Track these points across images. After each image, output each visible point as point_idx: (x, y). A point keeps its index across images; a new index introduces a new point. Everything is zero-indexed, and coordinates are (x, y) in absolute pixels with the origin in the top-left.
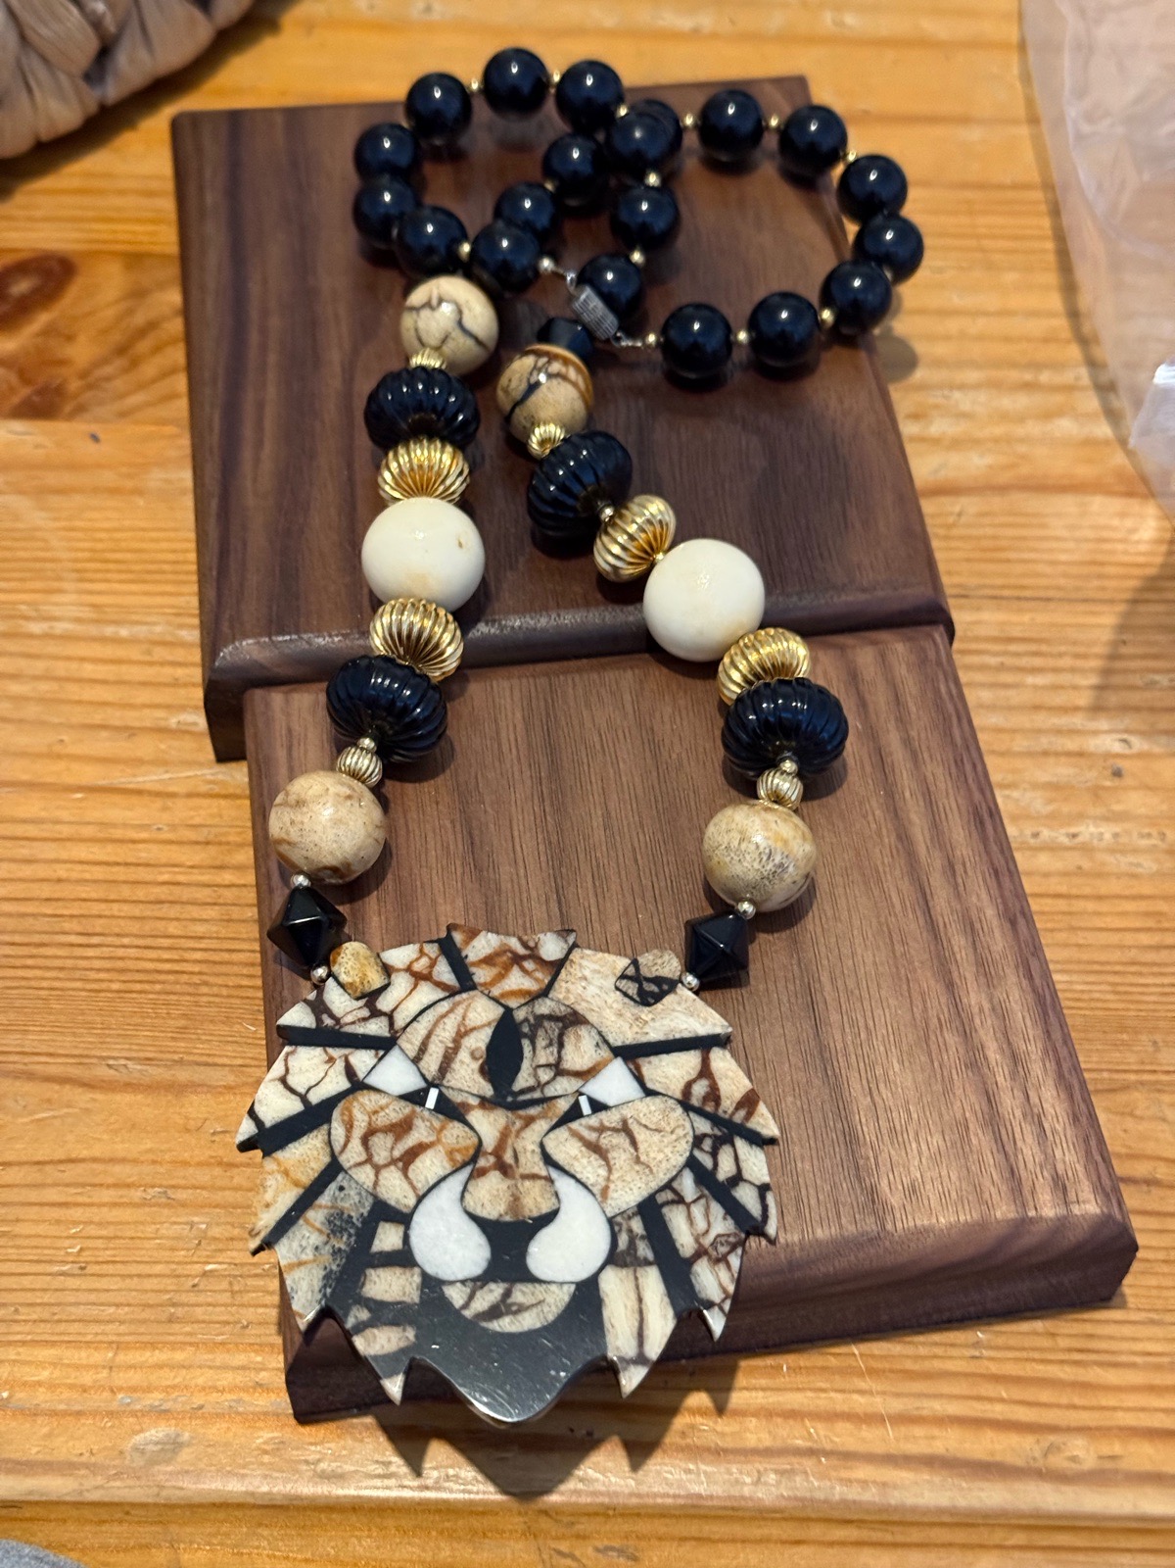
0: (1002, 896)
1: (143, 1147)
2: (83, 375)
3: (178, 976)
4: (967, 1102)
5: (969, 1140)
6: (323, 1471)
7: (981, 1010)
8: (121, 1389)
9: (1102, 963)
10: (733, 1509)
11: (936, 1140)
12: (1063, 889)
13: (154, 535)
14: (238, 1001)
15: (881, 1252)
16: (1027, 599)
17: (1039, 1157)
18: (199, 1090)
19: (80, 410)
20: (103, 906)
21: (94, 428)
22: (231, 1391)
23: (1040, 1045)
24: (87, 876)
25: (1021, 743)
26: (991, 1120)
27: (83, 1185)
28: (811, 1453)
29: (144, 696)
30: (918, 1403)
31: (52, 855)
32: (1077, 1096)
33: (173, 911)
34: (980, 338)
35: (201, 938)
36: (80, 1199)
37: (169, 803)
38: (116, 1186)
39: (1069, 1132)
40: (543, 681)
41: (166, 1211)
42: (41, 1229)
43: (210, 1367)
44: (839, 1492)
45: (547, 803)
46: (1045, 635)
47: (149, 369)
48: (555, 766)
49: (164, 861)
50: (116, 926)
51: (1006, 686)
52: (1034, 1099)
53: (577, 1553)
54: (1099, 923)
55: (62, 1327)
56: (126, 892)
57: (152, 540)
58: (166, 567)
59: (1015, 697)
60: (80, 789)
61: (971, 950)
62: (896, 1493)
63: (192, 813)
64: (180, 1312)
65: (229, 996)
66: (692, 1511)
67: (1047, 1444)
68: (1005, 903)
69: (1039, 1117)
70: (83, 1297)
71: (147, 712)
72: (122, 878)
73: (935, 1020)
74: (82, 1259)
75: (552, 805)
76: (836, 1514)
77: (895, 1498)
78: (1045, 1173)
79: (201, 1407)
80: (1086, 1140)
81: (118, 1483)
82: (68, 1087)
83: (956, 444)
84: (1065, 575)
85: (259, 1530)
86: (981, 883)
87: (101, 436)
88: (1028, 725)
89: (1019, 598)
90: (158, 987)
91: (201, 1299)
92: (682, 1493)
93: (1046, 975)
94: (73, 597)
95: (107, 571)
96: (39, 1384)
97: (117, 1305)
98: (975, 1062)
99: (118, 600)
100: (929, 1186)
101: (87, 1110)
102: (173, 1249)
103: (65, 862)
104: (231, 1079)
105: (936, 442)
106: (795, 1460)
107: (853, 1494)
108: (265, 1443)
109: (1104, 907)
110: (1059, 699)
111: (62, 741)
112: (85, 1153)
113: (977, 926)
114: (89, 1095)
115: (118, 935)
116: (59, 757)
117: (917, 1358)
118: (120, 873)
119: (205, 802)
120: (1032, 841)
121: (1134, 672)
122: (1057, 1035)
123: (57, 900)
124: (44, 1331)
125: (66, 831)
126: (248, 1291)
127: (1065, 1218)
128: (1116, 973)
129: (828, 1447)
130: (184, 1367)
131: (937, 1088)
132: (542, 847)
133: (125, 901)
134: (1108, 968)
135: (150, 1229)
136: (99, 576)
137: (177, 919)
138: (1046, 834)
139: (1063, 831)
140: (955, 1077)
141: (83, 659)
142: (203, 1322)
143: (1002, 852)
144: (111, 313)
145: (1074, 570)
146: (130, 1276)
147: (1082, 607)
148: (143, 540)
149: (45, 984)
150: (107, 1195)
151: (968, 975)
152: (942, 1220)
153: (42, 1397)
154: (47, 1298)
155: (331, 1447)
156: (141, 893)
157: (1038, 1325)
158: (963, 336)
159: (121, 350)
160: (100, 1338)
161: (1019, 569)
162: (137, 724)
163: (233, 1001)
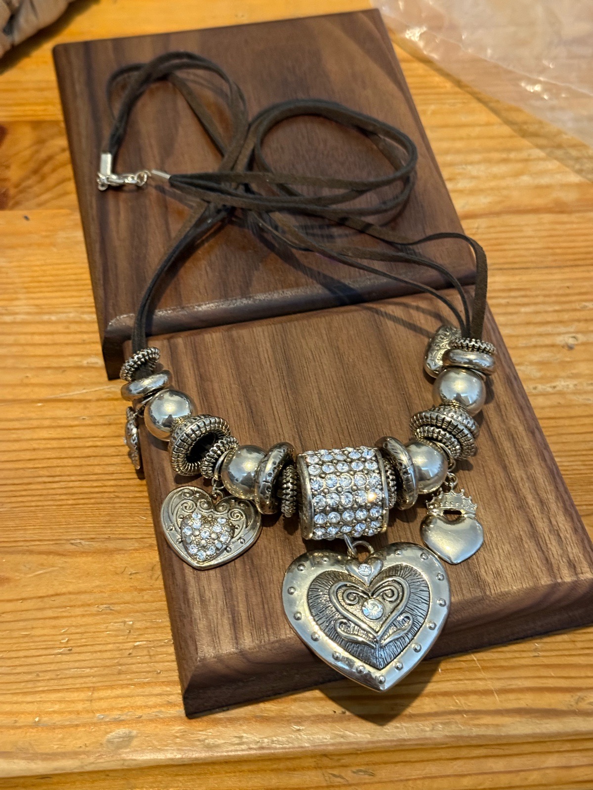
0: (526, 420)
1: (94, 584)
2: (17, 186)
3: (102, 494)
4: (520, 527)
5: (524, 546)
6: (209, 744)
7: (522, 479)
8: (98, 711)
9: (576, 451)
10: (422, 745)
11: (507, 547)
12: (552, 415)
13: (63, 266)
14: (135, 505)
15: (485, 606)
16: (516, 269)
17: (560, 552)
18: (120, 552)
19: (17, 204)
20: (59, 461)
21: (26, 213)
22: (155, 707)
23: (554, 494)
24: (49, 446)
25: (522, 342)
26: (533, 535)
27: (65, 607)
28: (458, 712)
29: (69, 350)
30: (509, 682)
31: (28, 437)
32: (576, 520)
33: (96, 461)
34: (478, 138)
35: (113, 473)
36: (64, 614)
37: (88, 405)
38: (82, 605)
39: (573, 538)
40: (279, 326)
41: (110, 617)
42: (45, 632)
43: (143, 696)
44: (475, 731)
45: (288, 389)
46: (528, 286)
47: (52, 180)
48: (290, 369)
49: (88, 435)
50: (67, 471)
51: (511, 314)
52: (554, 523)
53: (343, 775)
54: (572, 430)
55: (63, 681)
56: (70, 453)
57: (65, 269)
58: (72, 283)
59: (516, 319)
60: (40, 401)
61: (513, 449)
62: (504, 729)
63: (100, 409)
64: (123, 668)
65: (131, 503)
66: (401, 748)
67: (577, 698)
68: (528, 424)
69: (557, 530)
70: (72, 665)
71: (70, 358)
72: (67, 445)
73: (499, 486)
74: (69, 645)
75: (291, 389)
76: (474, 742)
77: (503, 732)
78: (564, 560)
79: (141, 717)
80: (583, 541)
81: (101, 761)
82: (51, 556)
83: (472, 192)
84: (534, 255)
85: (177, 778)
86: (515, 414)
87: (30, 217)
88: (525, 333)
89: (513, 269)
90: (92, 501)
91: (134, 660)
92: (395, 739)
93: (552, 459)
94: (24, 302)
95: (42, 287)
96: (54, 712)
97: (91, 668)
98: (522, 505)
99: (49, 301)
100: (505, 571)
101: (63, 568)
102: (117, 636)
103: (36, 439)
104: (137, 545)
105: (461, 192)
106: (450, 717)
107: (482, 731)
108: (177, 732)
109: (574, 422)
110: (539, 318)
111: (27, 377)
112: (64, 590)
113: (515, 436)
114: (64, 559)
115: (69, 475)
116: (27, 385)
117: (506, 659)
118: (66, 443)
119: (106, 403)
120: (534, 391)
121: (574, 302)
122: (561, 489)
123: (35, 459)
124: (53, 684)
125: (35, 423)
126: (158, 655)
127: (576, 581)
128: (583, 455)
129: (466, 708)
130: (129, 697)
131: (504, 520)
132: (288, 412)
133: (70, 458)
134: (579, 453)
135: (103, 627)
136: (37, 290)
137: (99, 465)
138: (540, 387)
139: (549, 385)
140: (513, 514)
141: (33, 334)
142: (137, 672)
143: (523, 397)
144: (27, 153)
145: (539, 252)
146: (96, 652)
147: (546, 271)
148: (58, 270)
149: (33, 504)
150: (78, 611)
151: (513, 461)
152: (515, 588)
153: (57, 719)
154: (53, 667)
155: (211, 731)
156: (78, 453)
157: (565, 637)
158: (469, 138)
159: (35, 172)
160: (84, 685)
161: (511, 253)
162: (66, 365)
163: (133, 505)
